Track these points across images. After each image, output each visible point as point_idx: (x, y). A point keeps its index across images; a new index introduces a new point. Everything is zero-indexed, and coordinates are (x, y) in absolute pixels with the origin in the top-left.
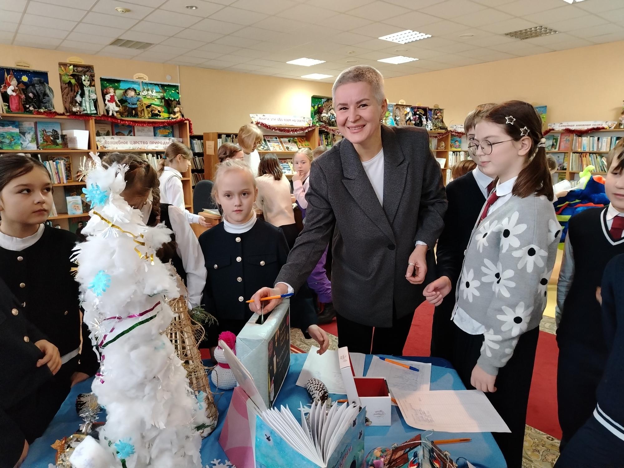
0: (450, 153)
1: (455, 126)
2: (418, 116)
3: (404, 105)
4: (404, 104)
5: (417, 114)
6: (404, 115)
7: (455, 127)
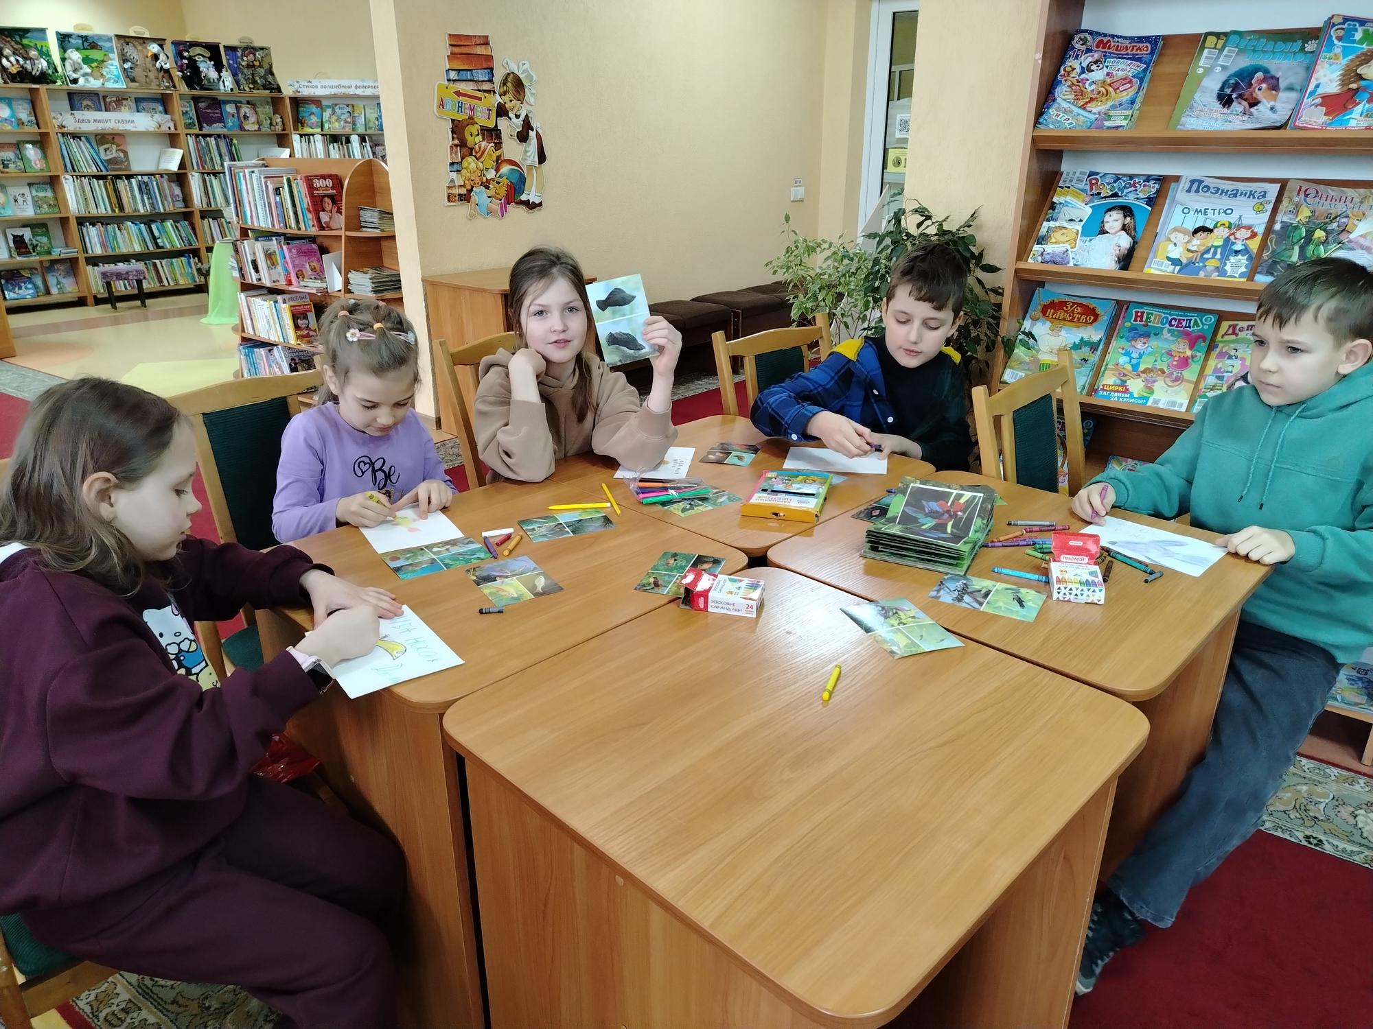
0: (296, 138)
1: (298, 82)
2: (186, 61)
3: (147, 39)
4: (147, 35)
5: (185, 58)
6: (149, 59)
7: (297, 85)
